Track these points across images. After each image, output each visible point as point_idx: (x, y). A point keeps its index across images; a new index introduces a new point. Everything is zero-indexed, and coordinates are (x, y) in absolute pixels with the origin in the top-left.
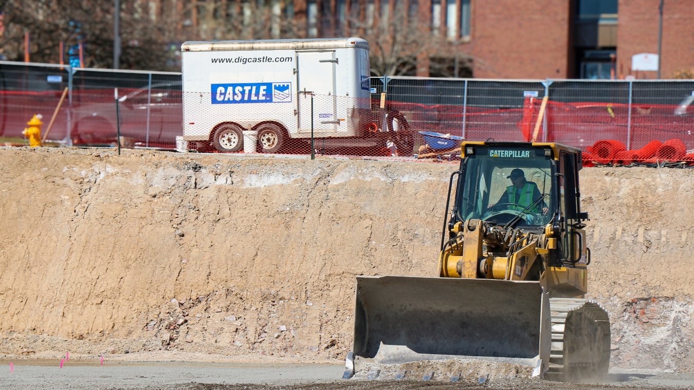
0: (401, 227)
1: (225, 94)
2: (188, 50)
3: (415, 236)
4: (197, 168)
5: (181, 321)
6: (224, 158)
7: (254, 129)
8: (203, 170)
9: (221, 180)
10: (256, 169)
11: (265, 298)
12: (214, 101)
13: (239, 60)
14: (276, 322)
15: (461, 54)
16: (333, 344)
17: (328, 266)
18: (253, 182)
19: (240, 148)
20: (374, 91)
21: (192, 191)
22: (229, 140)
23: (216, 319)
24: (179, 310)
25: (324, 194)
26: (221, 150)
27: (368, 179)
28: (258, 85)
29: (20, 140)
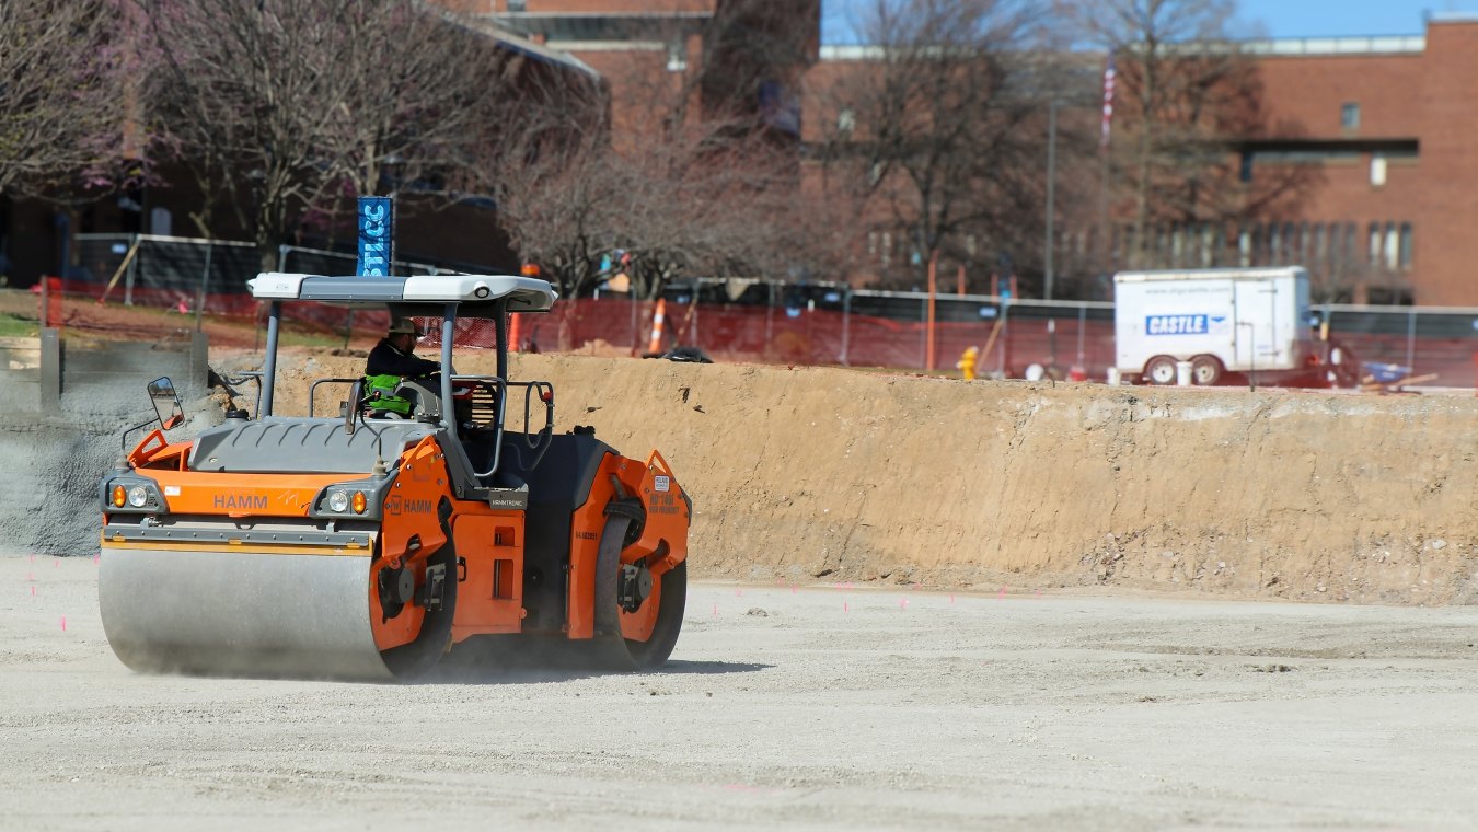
0: (1347, 462)
1: (1159, 326)
2: (1121, 282)
3: (1362, 471)
4: (1132, 401)
5: (1117, 556)
6: (1160, 391)
7: (1190, 360)
8: (1139, 403)
9: (1158, 413)
10: (1193, 401)
11: (1203, 534)
12: (1148, 332)
13: (1173, 291)
14: (1215, 557)
15: (1403, 283)
16: (1275, 581)
17: (1270, 501)
18: (1192, 415)
19: (1174, 381)
20: (1314, 321)
21: (1127, 424)
22: (1163, 372)
23: (1152, 555)
24: (1115, 544)
25: (1265, 428)
26: (1153, 382)
27: (1311, 412)
28: (1194, 317)
29: (955, 373)
